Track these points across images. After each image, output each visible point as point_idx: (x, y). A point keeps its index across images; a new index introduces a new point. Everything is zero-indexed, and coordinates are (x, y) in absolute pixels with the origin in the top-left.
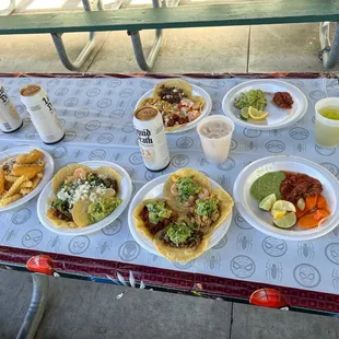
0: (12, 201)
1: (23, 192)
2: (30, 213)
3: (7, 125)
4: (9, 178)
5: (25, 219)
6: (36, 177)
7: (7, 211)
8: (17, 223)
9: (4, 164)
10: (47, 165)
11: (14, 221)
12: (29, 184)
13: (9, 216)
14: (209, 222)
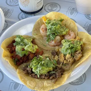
14: (71, 60)
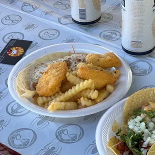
0: (65, 109)
1: (83, 101)
2: (82, 134)
3: (82, 13)
4: (71, 77)
5: (74, 139)
6: (104, 88)
7: (53, 120)
8: (62, 140)
9: (67, 58)
10: (122, 79)
11: (58, 135)
12: (94, 95)
13: (54, 127)
